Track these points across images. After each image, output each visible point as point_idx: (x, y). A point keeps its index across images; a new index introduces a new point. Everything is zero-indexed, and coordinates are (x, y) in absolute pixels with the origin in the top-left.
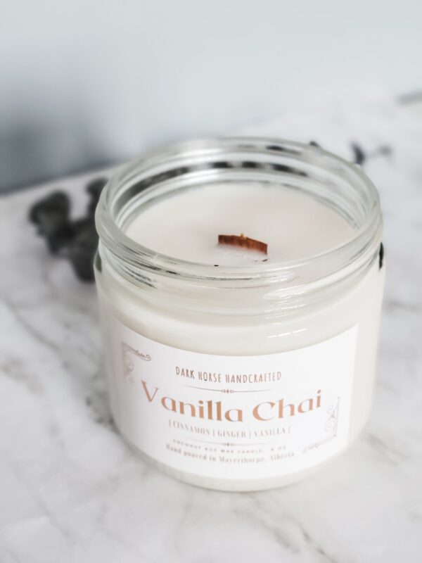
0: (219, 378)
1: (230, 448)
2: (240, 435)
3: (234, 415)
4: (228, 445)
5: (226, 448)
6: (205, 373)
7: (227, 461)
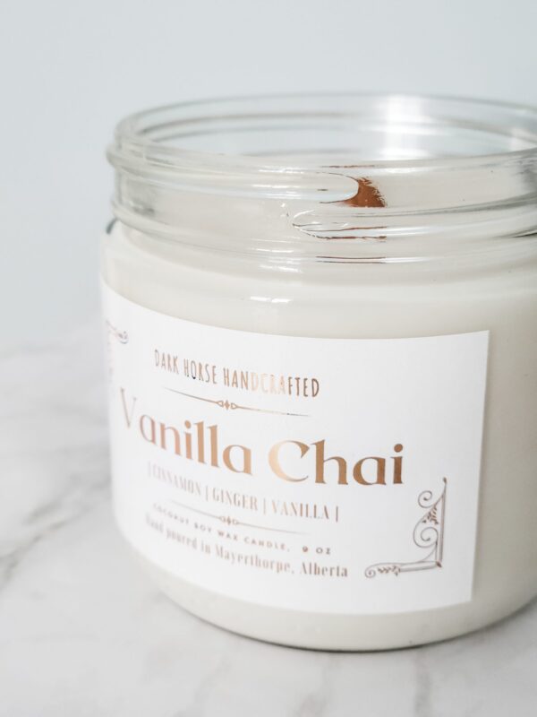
0: (214, 375)
1: (231, 529)
2: (248, 504)
3: (237, 458)
4: (229, 522)
5: (225, 528)
6: (193, 362)
7: (228, 557)
